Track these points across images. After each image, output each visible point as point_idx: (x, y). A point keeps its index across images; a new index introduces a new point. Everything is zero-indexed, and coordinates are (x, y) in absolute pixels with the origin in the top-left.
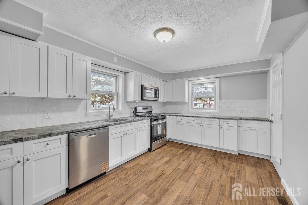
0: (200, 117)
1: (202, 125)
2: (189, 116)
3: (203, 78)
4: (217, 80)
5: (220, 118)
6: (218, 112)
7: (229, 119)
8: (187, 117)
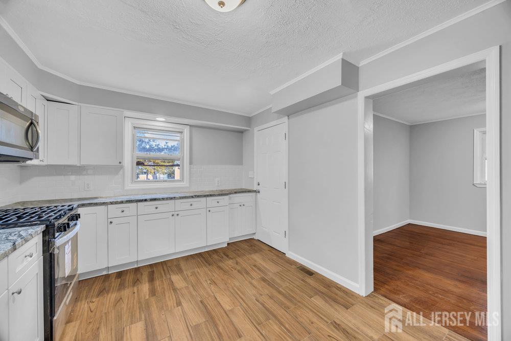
0: (171, 199)
1: (176, 213)
2: (146, 200)
3: (164, 120)
4: (186, 130)
5: (208, 196)
6: (188, 185)
7: (219, 195)
8: (139, 204)
